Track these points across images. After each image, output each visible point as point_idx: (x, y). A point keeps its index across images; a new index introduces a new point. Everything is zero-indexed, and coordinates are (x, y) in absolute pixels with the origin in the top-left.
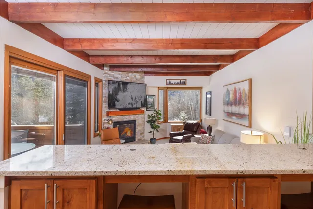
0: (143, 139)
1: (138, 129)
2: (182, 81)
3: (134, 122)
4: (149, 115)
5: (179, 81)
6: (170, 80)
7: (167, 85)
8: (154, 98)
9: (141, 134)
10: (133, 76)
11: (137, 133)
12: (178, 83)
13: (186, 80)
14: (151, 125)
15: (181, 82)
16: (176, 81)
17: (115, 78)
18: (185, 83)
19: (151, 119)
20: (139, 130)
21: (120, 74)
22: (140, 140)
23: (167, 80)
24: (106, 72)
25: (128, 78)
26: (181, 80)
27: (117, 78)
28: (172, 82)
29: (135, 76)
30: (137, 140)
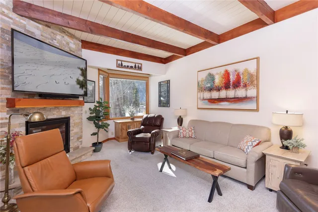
0: (80, 147)
1: (73, 131)
2: (137, 65)
3: (66, 120)
5: (133, 65)
6: (122, 61)
7: (117, 67)
9: (78, 139)
11: (71, 138)
12: (132, 67)
13: (141, 64)
14: (94, 123)
15: (135, 66)
18: (140, 68)
19: (94, 115)
20: (76, 133)
22: (76, 148)
23: (117, 60)
26: (135, 63)
28: (124, 64)
30: (71, 150)
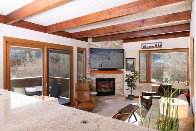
0: (122, 94)
1: (117, 86)
3: (114, 80)
4: (127, 75)
6: (145, 44)
8: (134, 60)
9: (121, 90)
10: (112, 44)
11: (116, 89)
12: (153, 47)
13: (162, 43)
15: (156, 45)
16: (151, 45)
17: (96, 46)
18: (161, 46)
20: (119, 87)
21: (100, 43)
22: (119, 95)
24: (90, 43)
25: (108, 46)
26: (156, 43)
27: (98, 46)
28: (147, 45)
29: (114, 44)
